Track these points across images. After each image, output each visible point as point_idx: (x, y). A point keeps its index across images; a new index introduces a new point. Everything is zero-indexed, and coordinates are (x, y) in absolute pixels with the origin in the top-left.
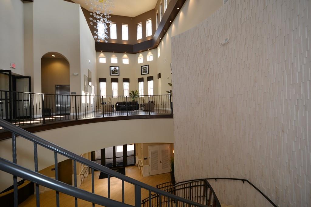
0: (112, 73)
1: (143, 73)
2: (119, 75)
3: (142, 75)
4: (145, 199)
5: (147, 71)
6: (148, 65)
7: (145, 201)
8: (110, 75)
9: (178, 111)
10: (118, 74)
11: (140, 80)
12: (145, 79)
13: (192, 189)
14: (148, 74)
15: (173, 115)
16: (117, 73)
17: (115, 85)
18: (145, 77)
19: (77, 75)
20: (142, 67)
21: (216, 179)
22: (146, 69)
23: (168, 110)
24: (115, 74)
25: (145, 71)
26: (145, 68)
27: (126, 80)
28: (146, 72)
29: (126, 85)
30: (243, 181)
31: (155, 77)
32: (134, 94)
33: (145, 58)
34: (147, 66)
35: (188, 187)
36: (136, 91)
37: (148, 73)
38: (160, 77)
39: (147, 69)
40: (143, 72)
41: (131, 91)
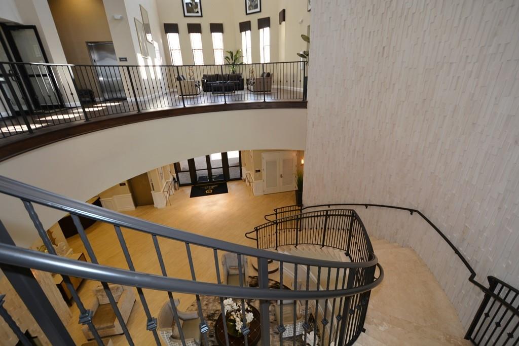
0: (188, 12)
1: (250, 10)
2: (201, 16)
3: (247, 14)
4: (259, 226)
5: (257, 5)
7: (258, 228)
8: (185, 16)
9: (317, 95)
10: (199, 14)
11: (245, 26)
12: (254, 24)
13: (328, 219)
14: (260, 11)
15: (307, 102)
16: (196, 10)
17: (196, 39)
18: (254, 20)
19: (122, 19)
21: (366, 206)
23: (298, 91)
24: (193, 12)
25: (253, 4)
27: (217, 28)
28: (256, 7)
29: (217, 37)
30: (412, 211)
31: (275, 19)
32: (233, 57)
35: (323, 216)
36: (238, 52)
38: (284, 20)
40: (249, 7)
41: (228, 52)
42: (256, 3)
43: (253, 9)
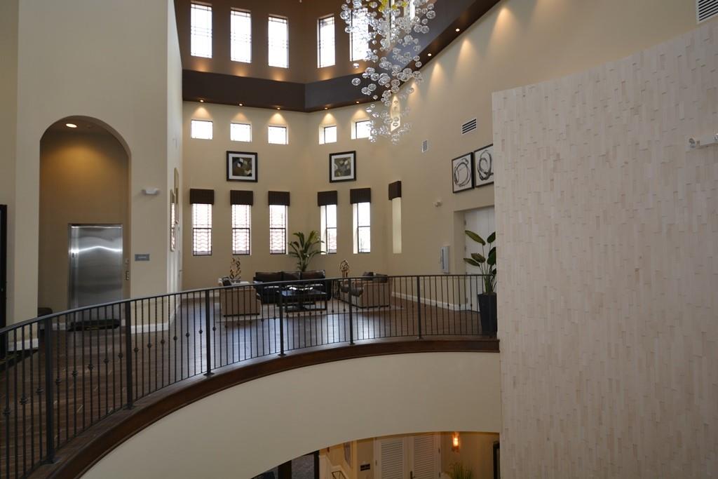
0: (234, 174)
1: (336, 176)
2: (256, 181)
3: (331, 181)
5: (350, 170)
6: (354, 152)
8: (228, 180)
10: (253, 178)
11: (327, 198)
12: (344, 195)
14: (355, 179)
16: (249, 173)
17: (241, 214)
18: (344, 191)
20: (333, 157)
22: (346, 163)
24: (243, 175)
25: (343, 169)
26: (345, 159)
27: (279, 198)
28: (348, 173)
29: (278, 214)
31: (381, 192)
32: (304, 243)
33: (344, 129)
34: (352, 155)
36: (312, 234)
37: (352, 176)
38: (399, 195)
39: (349, 164)
40: (336, 172)
41: (295, 234)
42: (348, 167)
43: (341, 175)
